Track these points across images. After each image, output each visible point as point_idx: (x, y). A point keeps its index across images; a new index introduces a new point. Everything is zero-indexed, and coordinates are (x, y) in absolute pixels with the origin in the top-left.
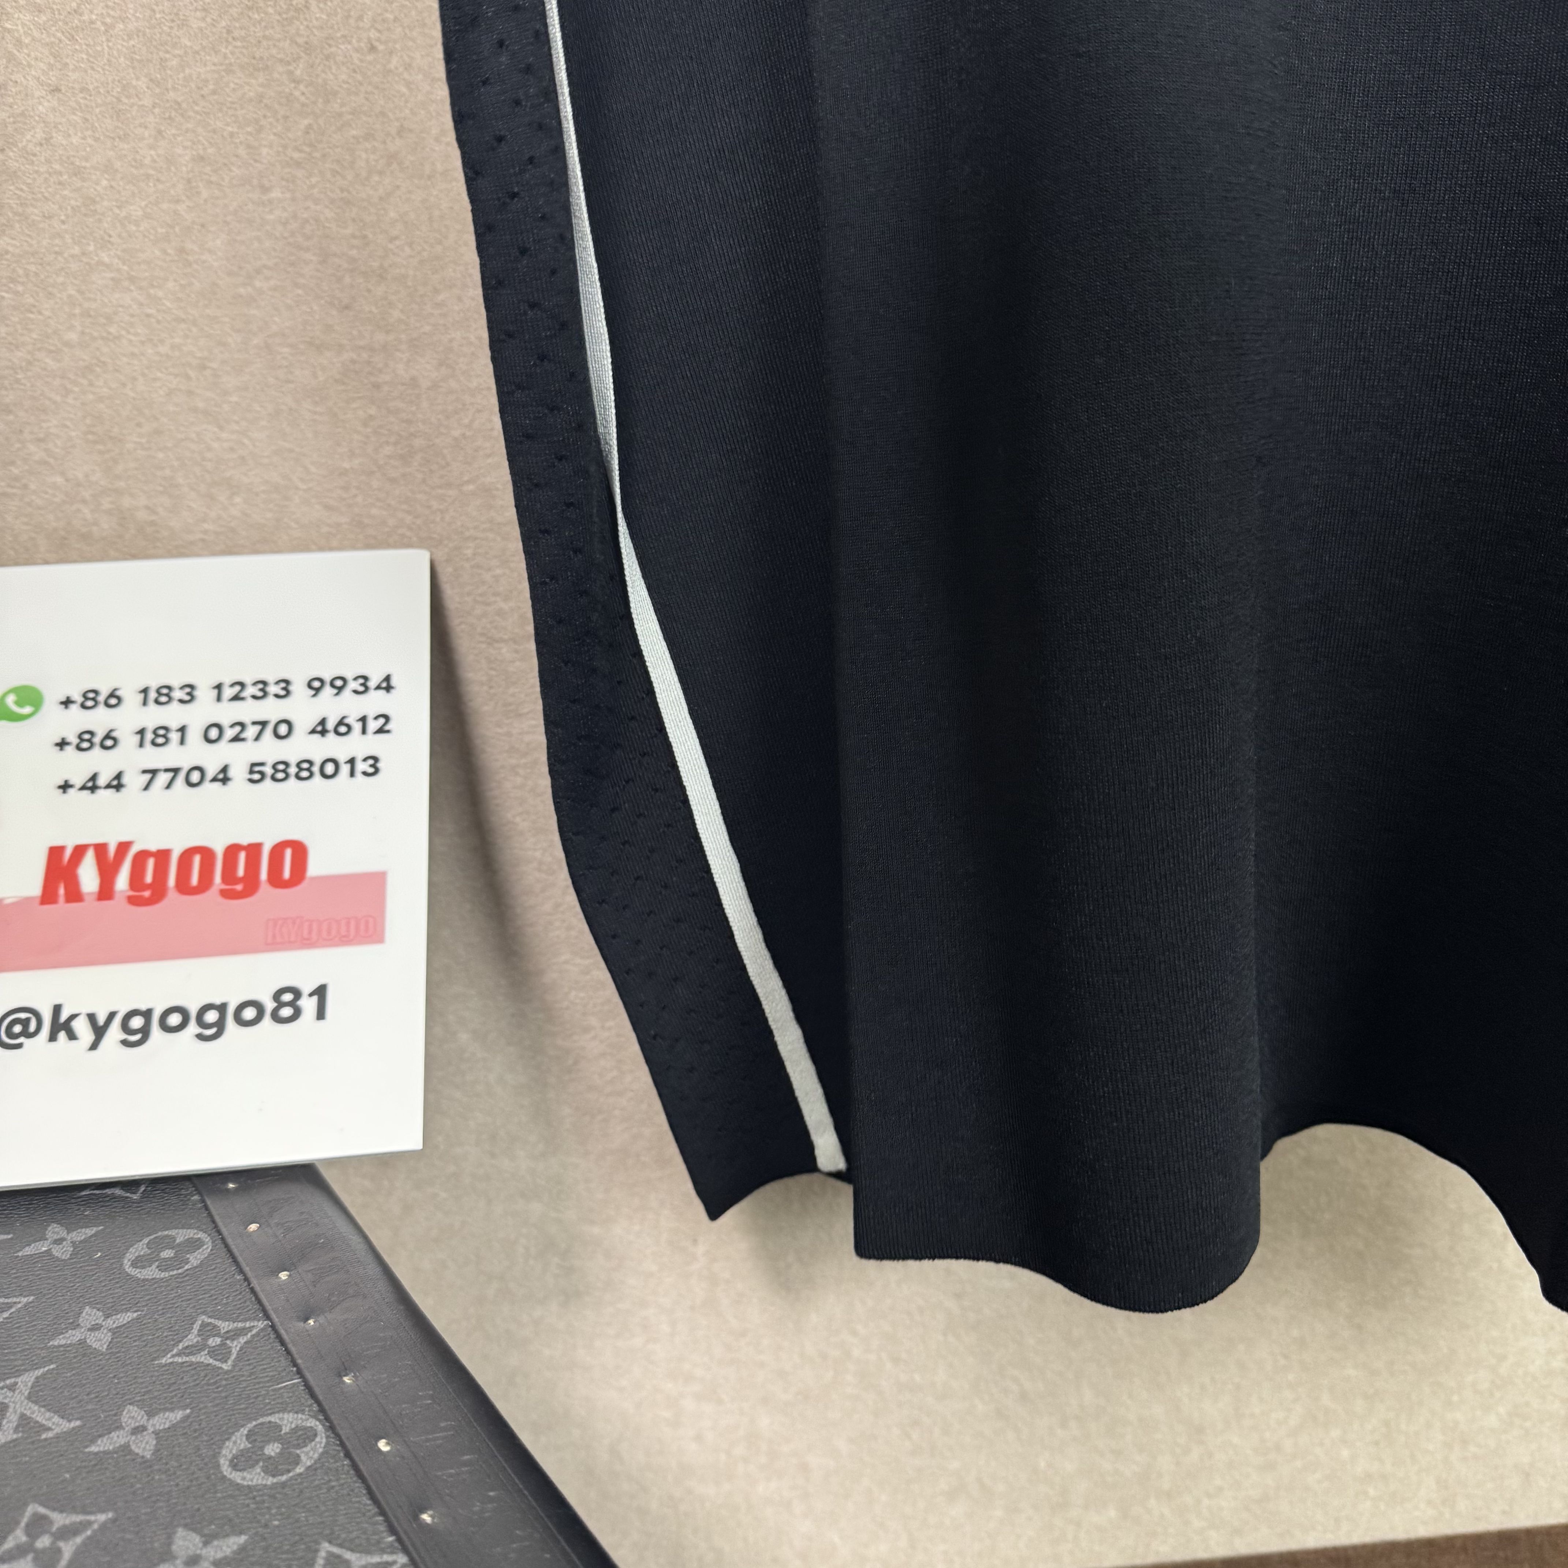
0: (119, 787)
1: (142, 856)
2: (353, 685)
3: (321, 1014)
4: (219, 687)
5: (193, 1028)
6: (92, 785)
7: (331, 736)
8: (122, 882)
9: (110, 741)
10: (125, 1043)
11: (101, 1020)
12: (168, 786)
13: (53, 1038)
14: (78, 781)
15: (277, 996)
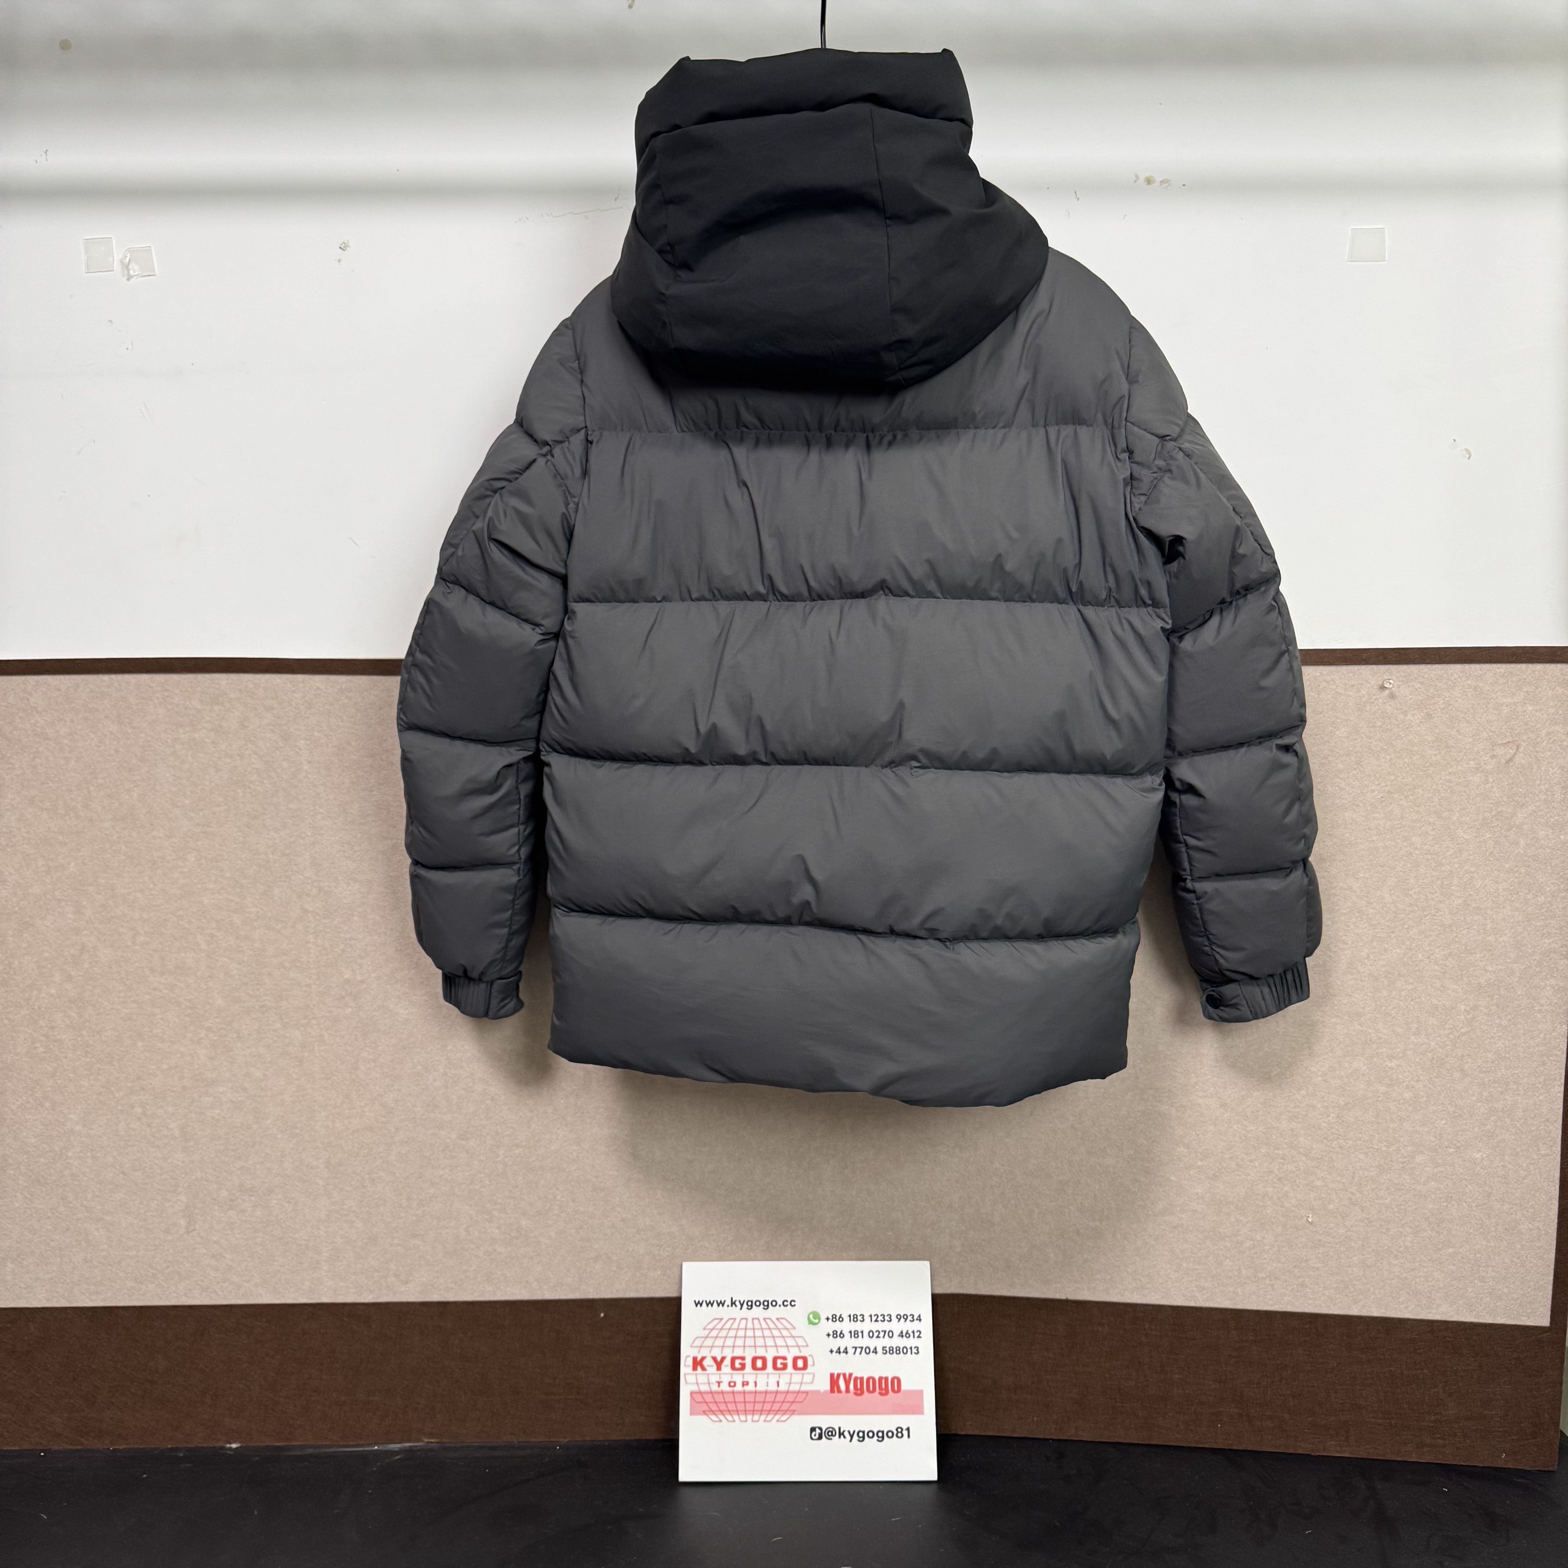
0: (847, 1353)
1: (856, 1379)
2: (910, 1318)
3: (909, 1436)
4: (871, 1316)
5: (876, 1437)
6: (839, 1352)
7: (904, 1337)
8: (851, 1387)
9: (842, 1335)
10: (859, 1441)
11: (852, 1433)
12: (861, 1353)
13: (840, 1437)
14: (835, 1350)
15: (897, 1430)
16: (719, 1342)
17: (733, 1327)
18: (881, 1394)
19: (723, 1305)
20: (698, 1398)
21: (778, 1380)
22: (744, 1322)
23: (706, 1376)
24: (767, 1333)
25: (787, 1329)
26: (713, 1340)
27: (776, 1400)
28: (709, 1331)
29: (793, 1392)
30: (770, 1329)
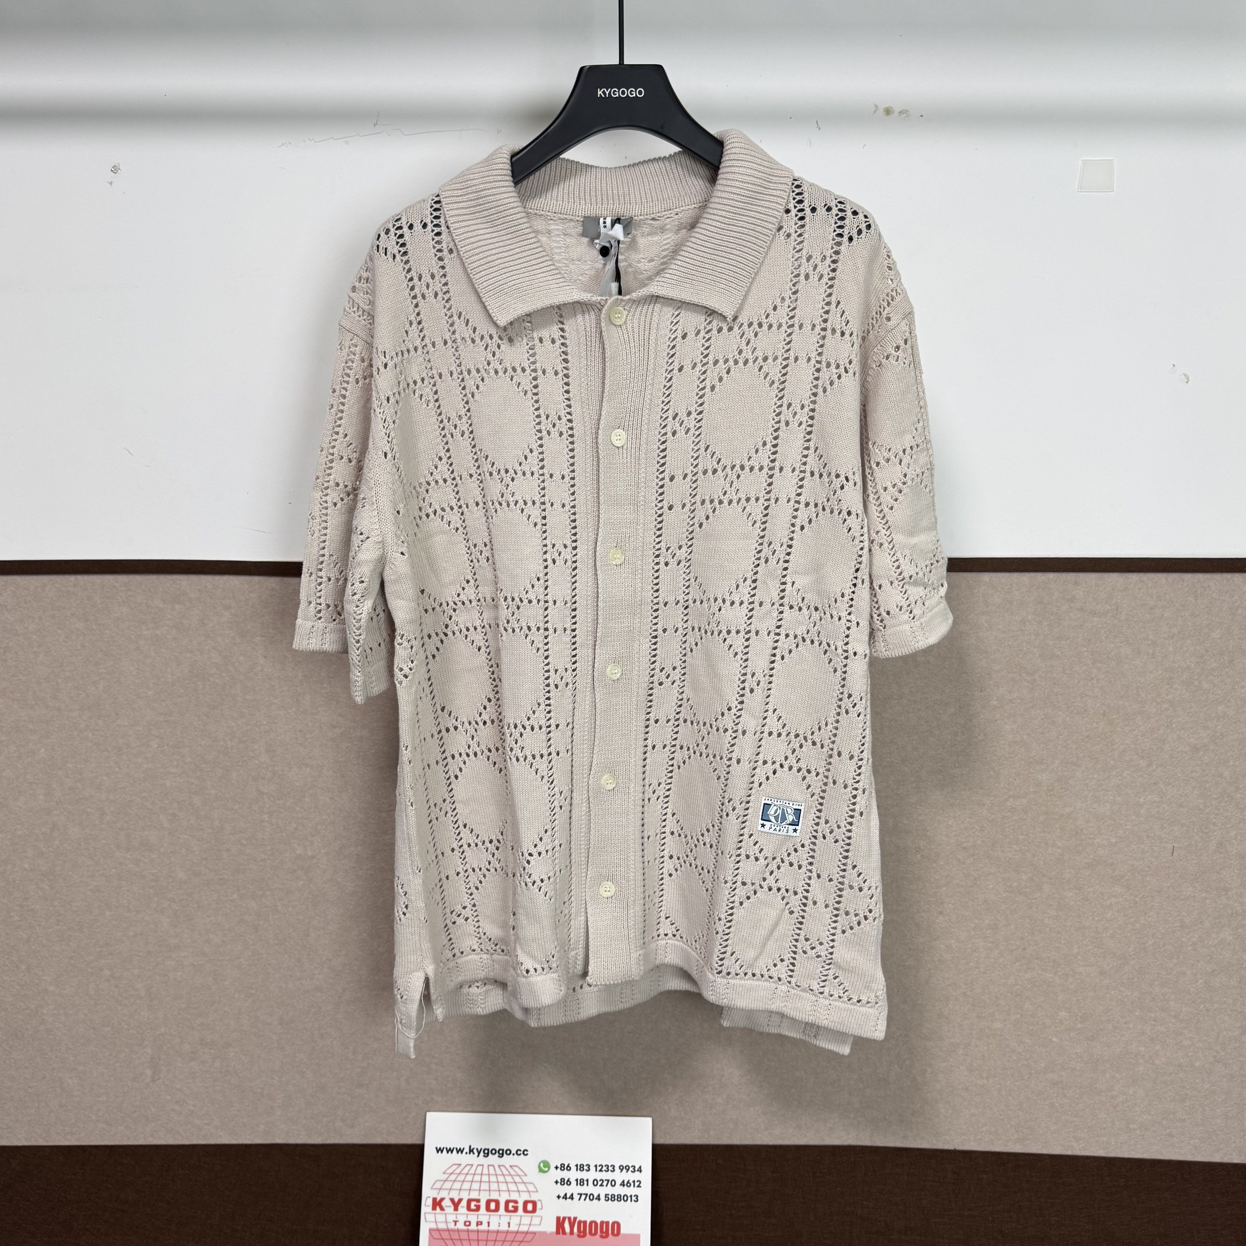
0: (572, 1199)
1: (580, 1222)
2: (631, 1169)
4: (596, 1166)
6: (565, 1197)
7: (626, 1186)
8: (575, 1230)
9: (569, 1183)
12: (585, 1199)
14: (562, 1195)
16: (457, 1185)
17: (470, 1172)
18: (601, 1237)
19: (462, 1153)
20: (436, 1235)
21: (508, 1221)
22: (480, 1168)
23: (444, 1216)
24: (501, 1179)
25: (519, 1176)
26: (451, 1183)
27: (507, 1239)
28: (448, 1175)
29: (522, 1233)
30: (503, 1175)
